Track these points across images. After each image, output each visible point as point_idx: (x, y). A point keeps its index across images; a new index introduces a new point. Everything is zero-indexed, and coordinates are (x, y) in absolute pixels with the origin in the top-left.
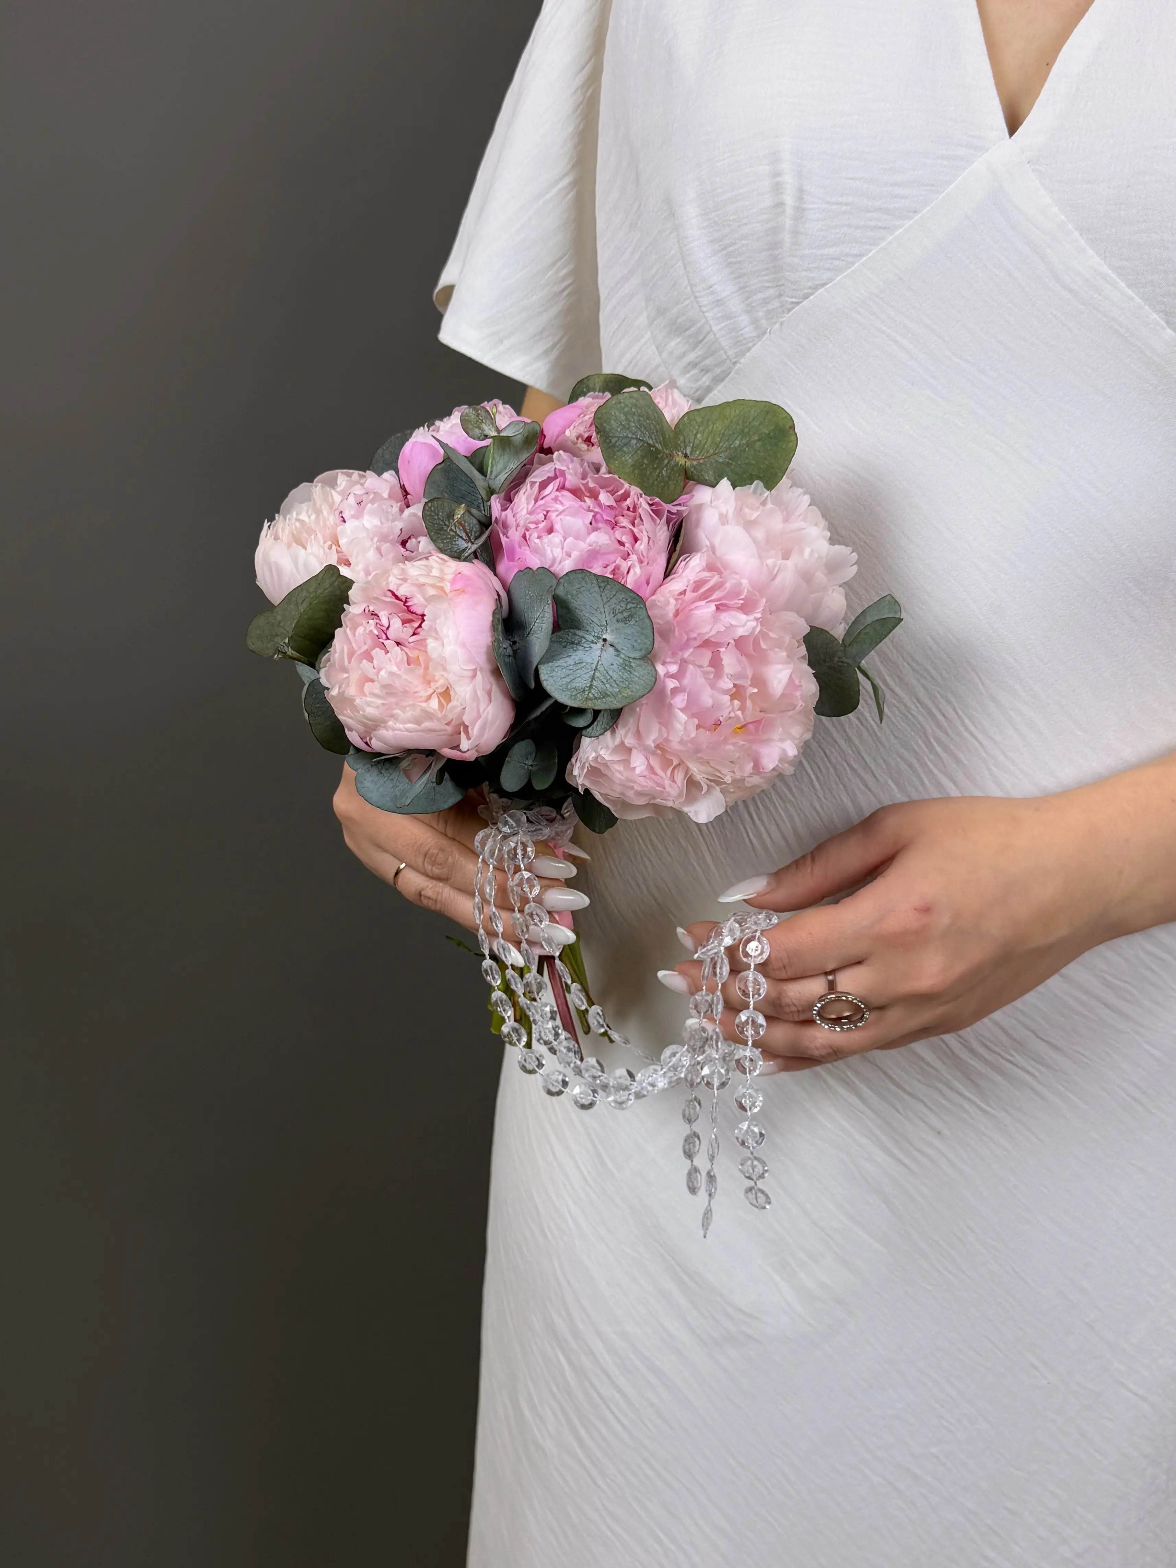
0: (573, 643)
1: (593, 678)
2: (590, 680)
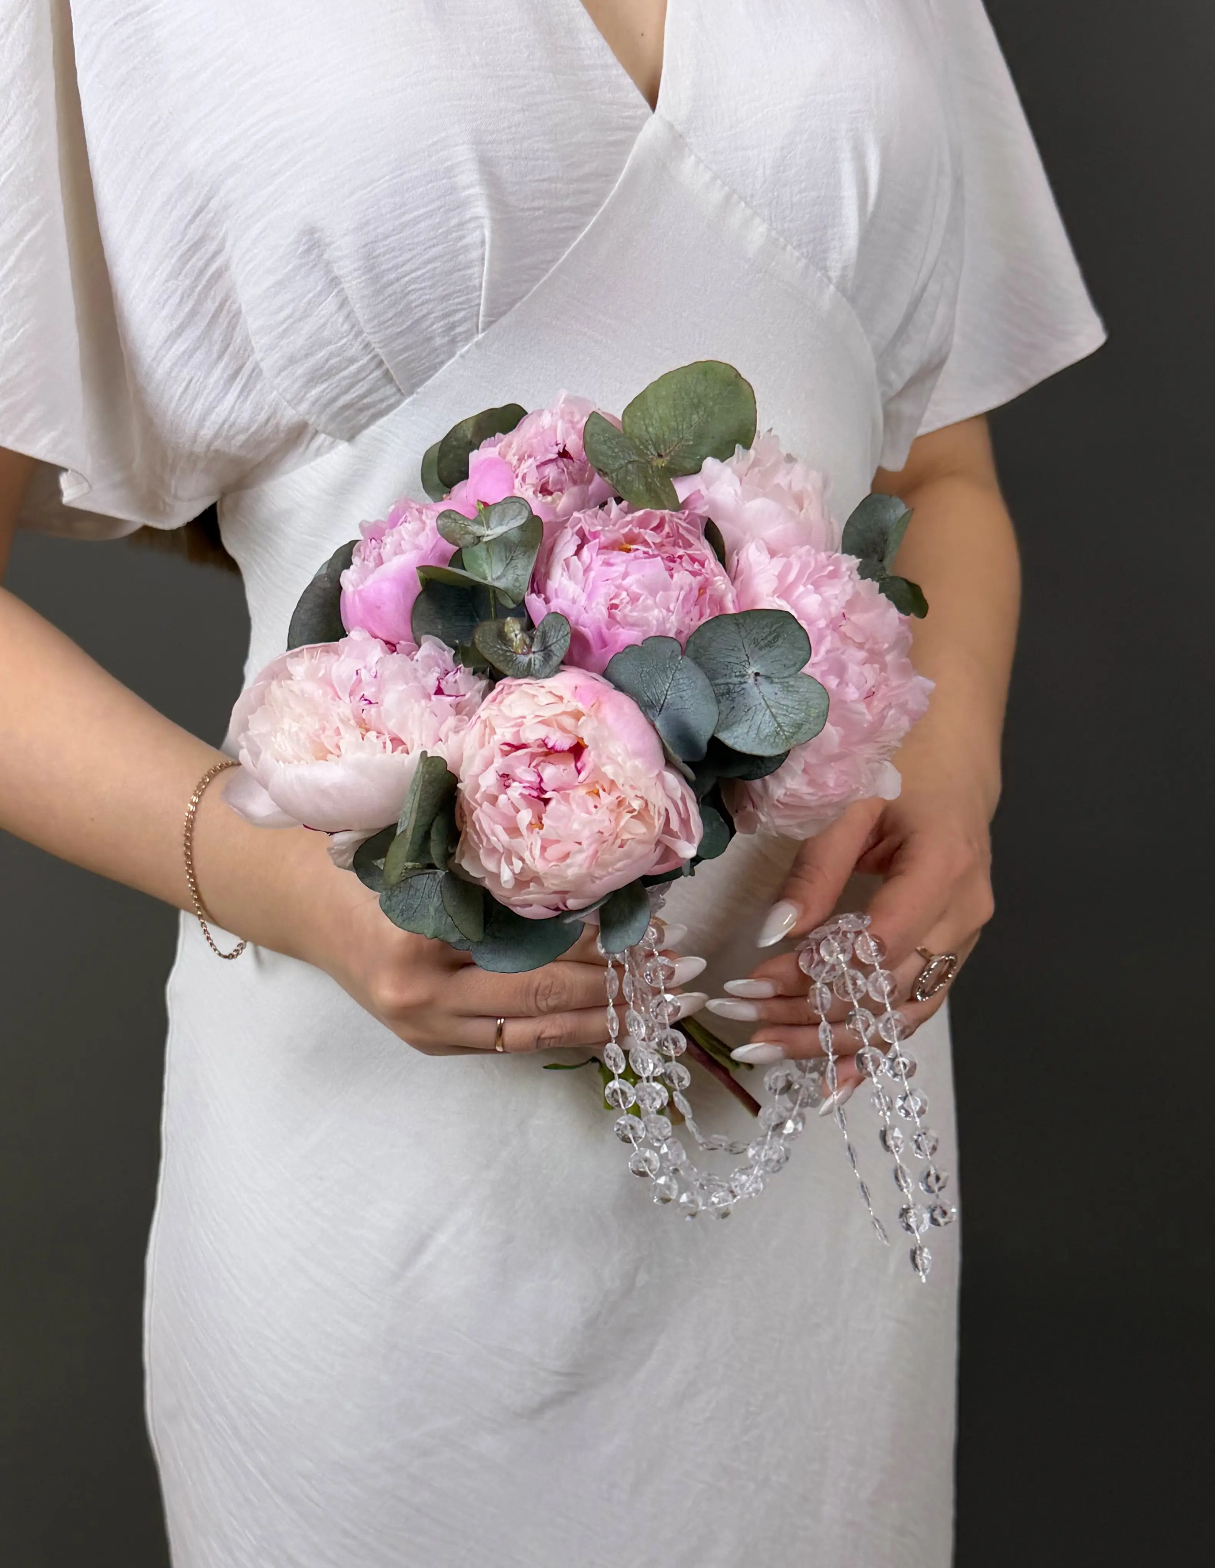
0: (723, 694)
1: (774, 716)
2: (773, 719)
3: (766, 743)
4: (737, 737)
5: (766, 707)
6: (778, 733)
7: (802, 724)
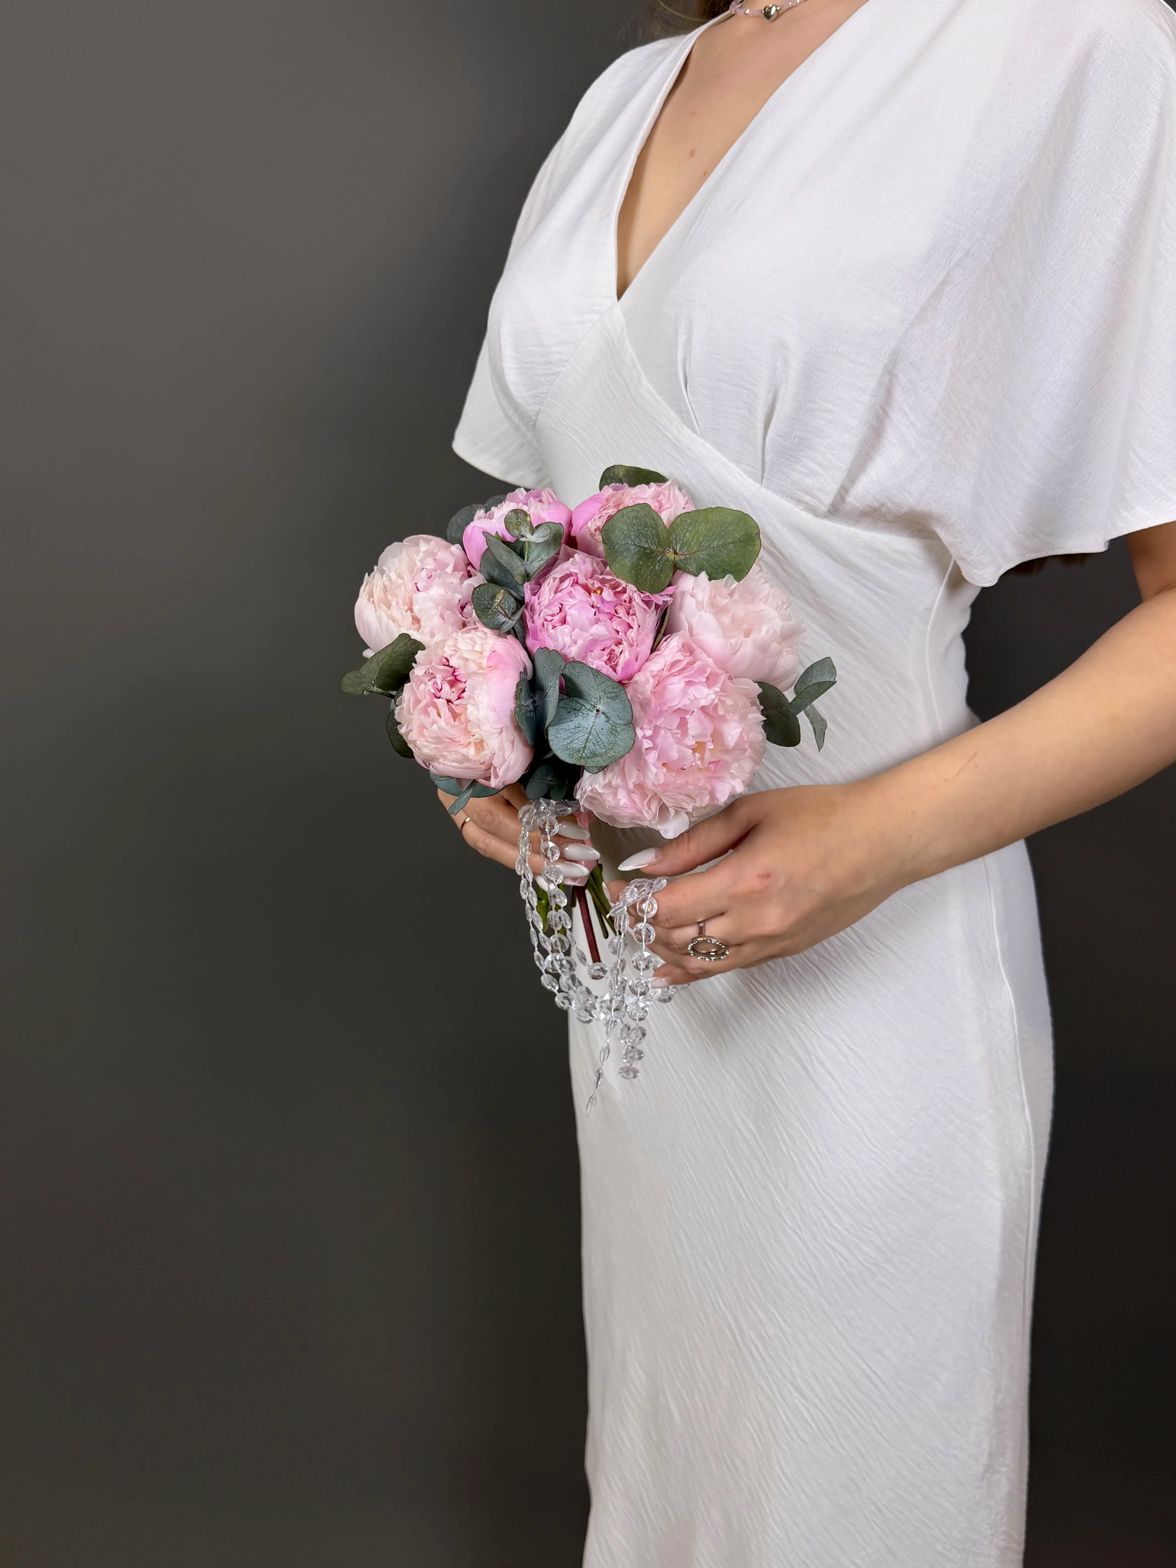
0: (575, 709)
1: (587, 740)
2: (585, 742)
3: (568, 752)
4: (557, 737)
5: (588, 731)
6: (579, 751)
7: (598, 756)
